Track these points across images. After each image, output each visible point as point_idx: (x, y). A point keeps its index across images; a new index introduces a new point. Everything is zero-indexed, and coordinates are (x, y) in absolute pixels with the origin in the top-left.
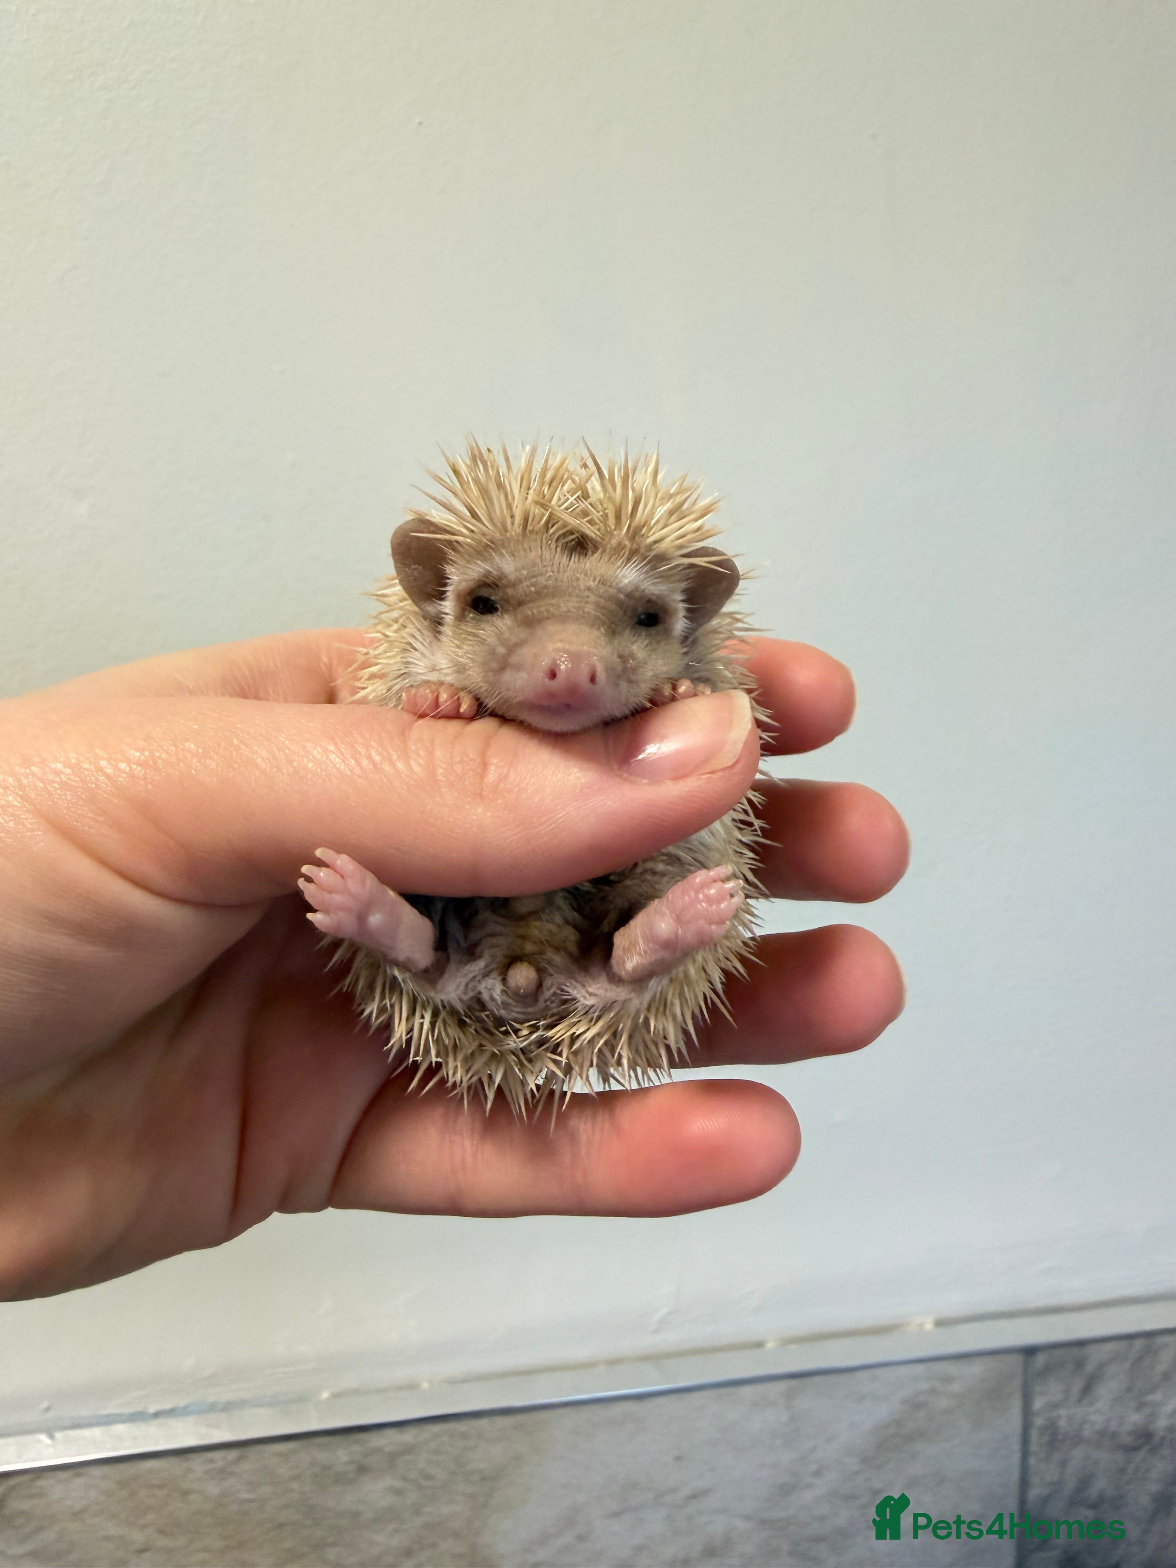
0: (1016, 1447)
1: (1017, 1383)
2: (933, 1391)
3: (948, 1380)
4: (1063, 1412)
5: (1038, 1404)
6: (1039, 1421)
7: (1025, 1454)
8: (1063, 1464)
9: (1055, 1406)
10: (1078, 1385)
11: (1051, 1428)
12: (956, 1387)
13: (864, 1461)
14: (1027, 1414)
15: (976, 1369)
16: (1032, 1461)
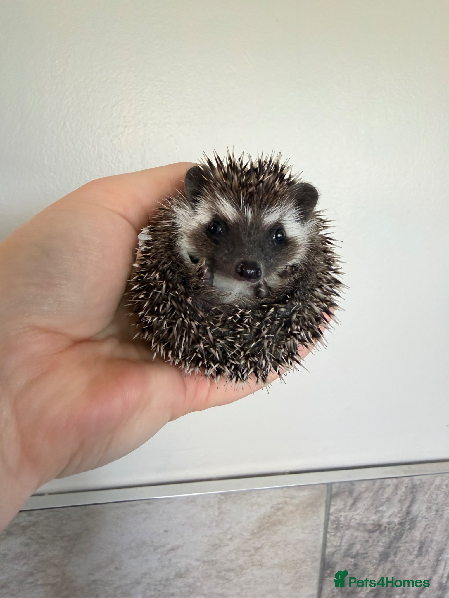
0: (322, 529)
1: (323, 500)
2: (286, 502)
3: (292, 498)
4: (342, 514)
5: (332, 510)
6: (332, 518)
7: (326, 532)
8: (342, 538)
9: (340, 511)
10: (350, 501)
11: (337, 521)
12: (296, 501)
13: (253, 534)
14: (328, 514)
15: (305, 493)
16: (328, 536)
